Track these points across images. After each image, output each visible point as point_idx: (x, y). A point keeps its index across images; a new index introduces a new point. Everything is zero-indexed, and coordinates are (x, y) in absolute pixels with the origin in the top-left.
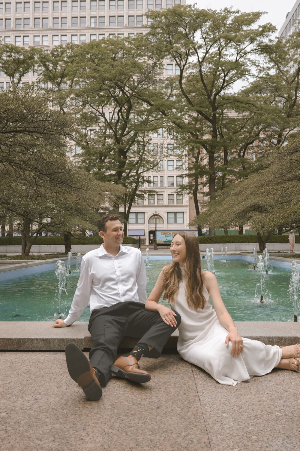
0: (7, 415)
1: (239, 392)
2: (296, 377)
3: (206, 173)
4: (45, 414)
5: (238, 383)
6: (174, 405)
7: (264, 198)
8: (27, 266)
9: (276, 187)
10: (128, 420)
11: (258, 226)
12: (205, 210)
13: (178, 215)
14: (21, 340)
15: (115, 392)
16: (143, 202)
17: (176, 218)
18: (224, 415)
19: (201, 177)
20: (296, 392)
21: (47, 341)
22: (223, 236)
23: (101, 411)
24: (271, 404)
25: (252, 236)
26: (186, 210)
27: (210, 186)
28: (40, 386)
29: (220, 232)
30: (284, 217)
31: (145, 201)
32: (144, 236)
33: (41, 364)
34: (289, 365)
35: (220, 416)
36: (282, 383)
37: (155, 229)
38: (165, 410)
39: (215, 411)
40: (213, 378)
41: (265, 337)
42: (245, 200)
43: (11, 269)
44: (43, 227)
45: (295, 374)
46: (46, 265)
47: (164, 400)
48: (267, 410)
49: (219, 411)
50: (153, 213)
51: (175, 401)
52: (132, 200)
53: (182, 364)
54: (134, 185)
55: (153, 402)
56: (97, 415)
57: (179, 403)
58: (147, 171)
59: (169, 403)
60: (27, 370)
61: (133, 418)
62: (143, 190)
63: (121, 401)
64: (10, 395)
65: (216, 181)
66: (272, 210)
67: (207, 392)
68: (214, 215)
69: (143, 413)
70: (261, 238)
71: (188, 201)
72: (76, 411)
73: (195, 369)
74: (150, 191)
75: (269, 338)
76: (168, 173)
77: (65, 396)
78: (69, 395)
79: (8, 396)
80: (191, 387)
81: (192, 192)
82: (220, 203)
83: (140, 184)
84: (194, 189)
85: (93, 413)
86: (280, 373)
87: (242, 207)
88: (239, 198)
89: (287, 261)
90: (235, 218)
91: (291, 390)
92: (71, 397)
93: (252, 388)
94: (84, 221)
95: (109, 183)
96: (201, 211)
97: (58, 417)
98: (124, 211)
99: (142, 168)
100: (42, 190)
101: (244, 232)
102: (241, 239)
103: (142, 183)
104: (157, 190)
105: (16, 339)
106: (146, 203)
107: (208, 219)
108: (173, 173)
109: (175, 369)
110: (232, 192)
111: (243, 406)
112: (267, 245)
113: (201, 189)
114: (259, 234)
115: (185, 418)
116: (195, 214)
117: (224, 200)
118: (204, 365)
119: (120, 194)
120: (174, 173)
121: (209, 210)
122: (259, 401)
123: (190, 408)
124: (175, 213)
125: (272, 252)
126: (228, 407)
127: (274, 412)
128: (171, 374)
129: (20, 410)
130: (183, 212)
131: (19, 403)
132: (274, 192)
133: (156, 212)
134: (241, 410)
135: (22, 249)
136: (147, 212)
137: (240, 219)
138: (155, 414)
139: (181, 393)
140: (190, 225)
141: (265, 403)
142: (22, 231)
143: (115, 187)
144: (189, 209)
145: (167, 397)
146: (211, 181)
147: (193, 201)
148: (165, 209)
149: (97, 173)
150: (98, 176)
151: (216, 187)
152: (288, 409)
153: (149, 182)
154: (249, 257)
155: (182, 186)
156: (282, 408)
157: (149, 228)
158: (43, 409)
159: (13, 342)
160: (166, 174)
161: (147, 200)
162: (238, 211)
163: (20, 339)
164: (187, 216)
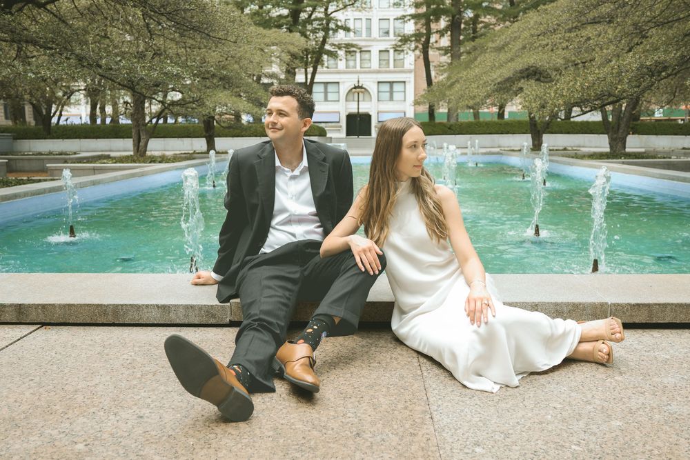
0: (86, 449)
1: (502, 405)
2: (604, 376)
3: (445, 12)
4: (154, 446)
5: (501, 387)
6: (387, 430)
7: (545, 56)
8: (142, 175)
9: (567, 35)
11: (533, 104)
12: (441, 77)
13: (397, 87)
14: (120, 307)
15: (281, 404)
16: (337, 64)
17: (391, 92)
18: (478, 450)
19: (437, 20)
20: (606, 404)
21: (165, 308)
22: (471, 123)
23: (254, 442)
24: (561, 429)
25: (520, 123)
26: (410, 78)
27: (452, 35)
28: (148, 391)
29: (466, 116)
30: (583, 88)
31: (339, 62)
32: (339, 122)
33: (155, 349)
34: (592, 353)
35: (470, 451)
36: (581, 387)
37: (356, 111)
38: (370, 439)
39: (461, 442)
40: (455, 379)
41: (548, 303)
42: (512, 60)
43: (115, 180)
44: (167, 108)
45: (602, 369)
47: (369, 419)
48: (555, 440)
49: (468, 443)
50: (353, 83)
51: (388, 421)
52: (318, 62)
53: (402, 350)
54: (321, 34)
55: (348, 423)
56: (248, 449)
57: (395, 427)
58: (342, 9)
59: (378, 425)
60: (129, 361)
61: (311, 456)
62: (336, 43)
63: (292, 421)
64: (94, 409)
65: (463, 26)
66: (558, 77)
67: (445, 404)
68: (458, 86)
69: (331, 445)
70: (535, 125)
71: (413, 63)
72: (210, 442)
73: (422, 360)
74: (348, 46)
75: (556, 304)
76: (380, 13)
77: (192, 412)
78: (200, 409)
79: (92, 411)
80: (418, 394)
81: (421, 46)
82: (467, 66)
83: (331, 33)
84: (423, 42)
85: (240, 446)
86: (575, 367)
87: (507, 72)
88: (503, 56)
89: (579, 165)
90: (494, 91)
91: (598, 402)
92: (203, 413)
93: (527, 396)
94: (236, 96)
95: (276, 30)
96: (434, 80)
97: (176, 452)
98: (304, 81)
99: (335, 3)
100: (160, 42)
101: (506, 116)
102: (503, 127)
103: (335, 31)
104: (360, 43)
105: (110, 305)
106: (342, 65)
107: (448, 93)
108: (387, 13)
109: (388, 360)
110: (490, 45)
111: (510, 432)
112: (546, 137)
113: (436, 42)
114: (532, 119)
115: (406, 455)
116: (425, 85)
117: (475, 59)
118: (440, 355)
119: (296, 50)
120: (392, 13)
121: (449, 78)
122: (541, 423)
123: (415, 435)
124: (391, 83)
125: (553, 150)
126: (485, 433)
127: (567, 444)
128: (382, 370)
129: (111, 439)
130: (405, 82)
131: (110, 424)
132: (564, 45)
133: (359, 82)
134: (507, 439)
135: (134, 145)
136: (344, 82)
137: (502, 92)
138: (353, 448)
139: (400, 406)
140: (417, 103)
141: (550, 428)
142: (132, 115)
143: (288, 38)
144: (415, 77)
145: (373, 413)
146: (454, 27)
147: (421, 62)
148: (375, 76)
149: (256, 14)
150: (259, 18)
151: (462, 37)
152: (593, 438)
153: (347, 29)
154: (512, 158)
155: (404, 36)
156: (582, 435)
157: (346, 109)
158: (152, 437)
159: (105, 310)
160: (375, 15)
161: (344, 60)
162: (499, 80)
163: (118, 306)
164: (410, 88)
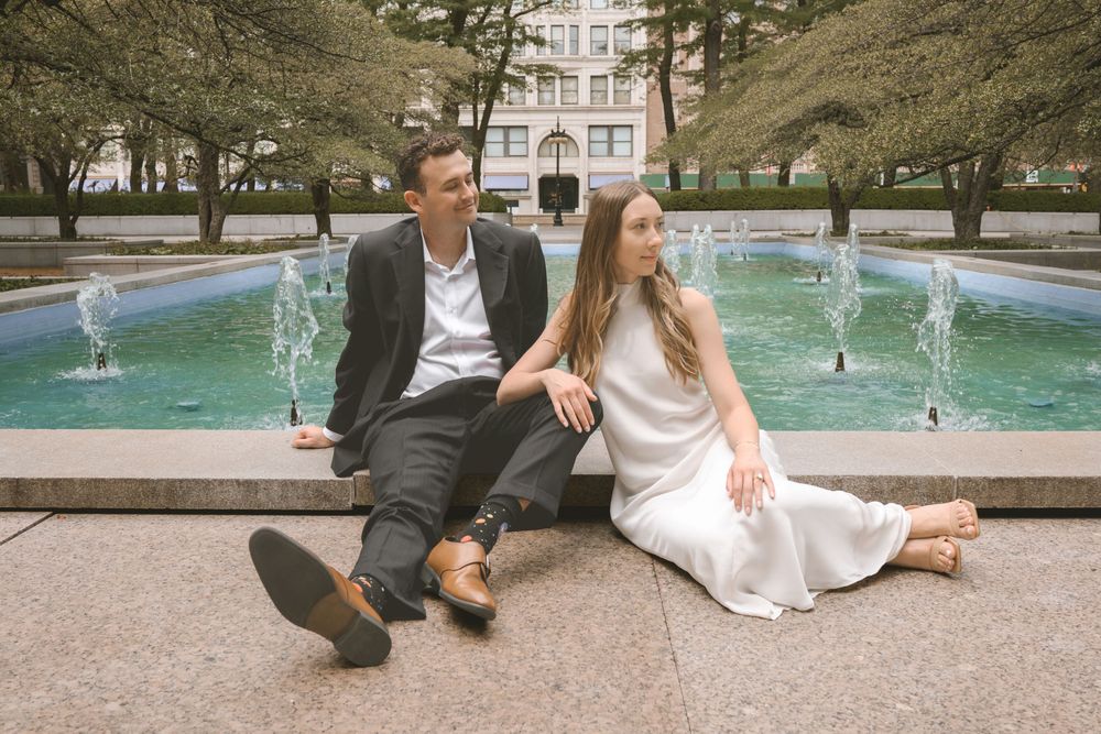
0: (123, 711)
1: (786, 639)
2: (946, 593)
3: (696, 15)
4: (231, 706)
5: (784, 611)
6: (603, 680)
7: (854, 86)
8: (214, 272)
9: (889, 52)
10: (470, 726)
11: (835, 162)
12: (689, 119)
13: (619, 135)
15: (434, 638)
16: (524, 98)
17: (610, 142)
18: (748, 710)
19: (684, 29)
20: (950, 638)
21: (250, 485)
22: (737, 191)
23: (392, 698)
24: (879, 678)
25: (813, 191)
26: (640, 120)
27: (705, 52)
28: (223, 618)
29: (728, 181)
30: (913, 137)
31: (527, 95)
32: (527, 190)
33: (233, 550)
34: (928, 556)
35: (736, 713)
36: (911, 611)
37: (555, 172)
38: (576, 695)
39: (721, 699)
41: (859, 477)
42: (802, 91)
43: (171, 280)
44: (254, 166)
45: (943, 582)
46: (265, 269)
47: (575, 662)
48: (871, 696)
49: (732, 699)
50: (550, 128)
51: (606, 666)
52: (493, 94)
53: (627, 552)
54: (498, 50)
55: (541, 668)
56: (382, 710)
57: (617, 674)
58: (533, 10)
59: (589, 672)
60: (191, 570)
61: (483, 720)
62: (524, 64)
63: (452, 665)
64: (136, 647)
65: (723, 37)
66: (874, 118)
67: (695, 638)
68: (715, 133)
69: (515, 704)
70: (837, 195)
71: (644, 97)
72: (321, 699)
73: (659, 568)
74: (542, 68)
75: (872, 479)
76: (593, 17)
77: (292, 651)
78: (305, 646)
79: (132, 649)
80: (652, 622)
81: (656, 70)
82: (731, 101)
83: (514, 46)
84: (661, 63)
85: (368, 705)
86: (902, 579)
87: (792, 111)
88: (787, 86)
89: (906, 259)
90: (772, 142)
91: (938, 634)
92: (310, 653)
93: (825, 625)
94: (363, 148)
95: (428, 42)
96: (679, 124)
97: (268, 716)
98: (472, 124)
100: (242, 61)
101: (792, 181)
102: (785, 198)
103: (521, 44)
104: (560, 65)
105: (162, 480)
106: (531, 99)
107: (699, 144)
108: (604, 17)
109: (605, 568)
110: (767, 67)
111: (799, 681)
112: (854, 214)
113: (682, 63)
114: (833, 186)
115: (634, 719)
116: (663, 132)
117: (744, 90)
119: (459, 74)
120: (610, 17)
121: (701, 120)
122: (847, 667)
123: (648, 687)
124: (610, 128)
125: (866, 235)
126: (759, 684)
127: (890, 701)
128: (595, 583)
129: (162, 694)
130: (631, 126)
131: (160, 670)
132: (884, 69)
133: (558, 125)
134: (794, 694)
135: (201, 225)
136: (535, 126)
137: (785, 142)
138: (549, 708)
139: (624, 641)
140: (650, 160)
141: (862, 675)
142: (198, 177)
143: (447, 56)
144: (648, 118)
145: (582, 652)
146: (710, 40)
147: (658, 95)
148: (583, 116)
149: (396, 16)
150: (400, 24)
151: (722, 55)
152: (930, 692)
153: (539, 42)
154: (803, 247)
155: (630, 53)
156: (913, 688)
157: (539, 168)
158: (227, 691)
159: (154, 489)
160: (585, 20)
161: (536, 92)
162: (781, 123)
163: (174, 481)
164: (640, 135)
